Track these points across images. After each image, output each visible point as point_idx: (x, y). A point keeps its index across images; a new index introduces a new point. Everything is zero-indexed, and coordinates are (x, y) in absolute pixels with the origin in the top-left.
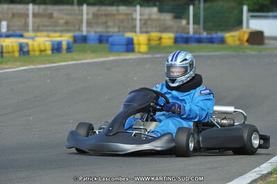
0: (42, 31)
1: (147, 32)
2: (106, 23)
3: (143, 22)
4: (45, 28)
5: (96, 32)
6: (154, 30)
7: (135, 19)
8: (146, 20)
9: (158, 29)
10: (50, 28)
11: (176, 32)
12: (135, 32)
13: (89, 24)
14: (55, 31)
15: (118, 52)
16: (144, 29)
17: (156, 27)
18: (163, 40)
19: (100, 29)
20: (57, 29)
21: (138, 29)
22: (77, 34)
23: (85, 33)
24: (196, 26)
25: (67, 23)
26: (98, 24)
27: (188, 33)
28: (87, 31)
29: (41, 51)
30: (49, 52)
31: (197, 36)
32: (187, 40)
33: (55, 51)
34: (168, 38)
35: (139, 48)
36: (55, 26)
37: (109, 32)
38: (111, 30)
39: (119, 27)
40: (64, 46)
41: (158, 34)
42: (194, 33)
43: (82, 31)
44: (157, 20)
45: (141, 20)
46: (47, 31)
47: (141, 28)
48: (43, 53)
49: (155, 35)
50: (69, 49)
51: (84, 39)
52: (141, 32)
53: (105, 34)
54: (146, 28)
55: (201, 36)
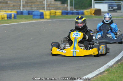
0: (3, 9)
1: (49, 10)
2: (31, 6)
3: (48, 5)
4: (4, 8)
5: (27, 10)
6: (53, 9)
7: (44, 4)
8: (49, 4)
9: (54, 9)
10: (6, 8)
11: (62, 10)
12: (44, 10)
13: (24, 6)
14: (9, 10)
15: (37, 18)
16: (48, 9)
17: (53, 8)
18: (56, 13)
19: (28, 9)
20: (9, 8)
21: (45, 8)
22: (19, 10)
23: (22, 10)
24: (71, 7)
25: (14, 6)
26: (27, 6)
27: (68, 10)
28: (23, 9)
29: (2, 18)
30: (6, 19)
31: (72, 11)
32: (67, 13)
33: (8, 18)
34: (59, 12)
35: (46, 17)
36: (9, 7)
37: (33, 10)
38: (33, 9)
39: (37, 7)
40: (13, 16)
41: (55, 11)
42: (70, 10)
43: (21, 9)
44: (54, 4)
45: (47, 4)
46: (5, 9)
47: (47, 8)
48: (3, 19)
49: (53, 11)
50: (15, 17)
51: (22, 13)
52: (47, 10)
53: (31, 11)
54: (49, 8)
55: (74, 11)
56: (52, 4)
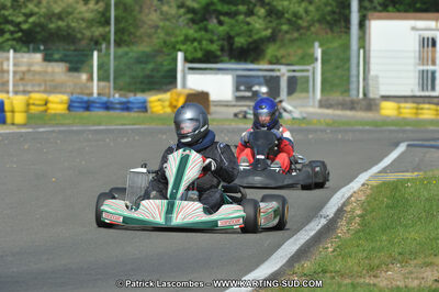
1: (25, 92)
3: (18, 77)
6: (37, 89)
7: (8, 72)
8: (24, 73)
9: (42, 88)
11: (72, 94)
12: (8, 92)
16: (21, 88)
17: (40, 85)
18: (49, 105)
21: (11, 88)
24: (102, 84)
27: (92, 94)
31: (104, 99)
32: (88, 106)
34: (58, 103)
35: (13, 117)
41: (44, 96)
42: (99, 94)
44: (39, 73)
45: (15, 73)
47: (14, 86)
49: (37, 97)
52: (16, 93)
54: (24, 85)
55: (111, 99)
56: (35, 73)
